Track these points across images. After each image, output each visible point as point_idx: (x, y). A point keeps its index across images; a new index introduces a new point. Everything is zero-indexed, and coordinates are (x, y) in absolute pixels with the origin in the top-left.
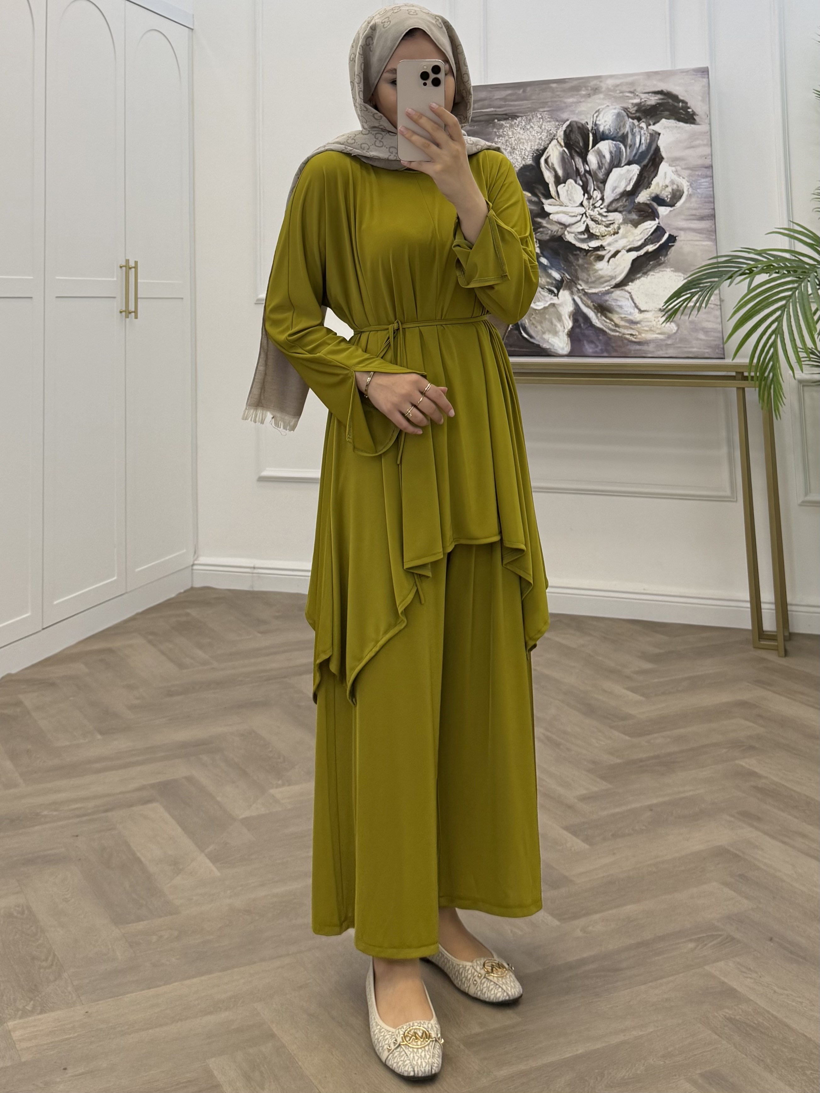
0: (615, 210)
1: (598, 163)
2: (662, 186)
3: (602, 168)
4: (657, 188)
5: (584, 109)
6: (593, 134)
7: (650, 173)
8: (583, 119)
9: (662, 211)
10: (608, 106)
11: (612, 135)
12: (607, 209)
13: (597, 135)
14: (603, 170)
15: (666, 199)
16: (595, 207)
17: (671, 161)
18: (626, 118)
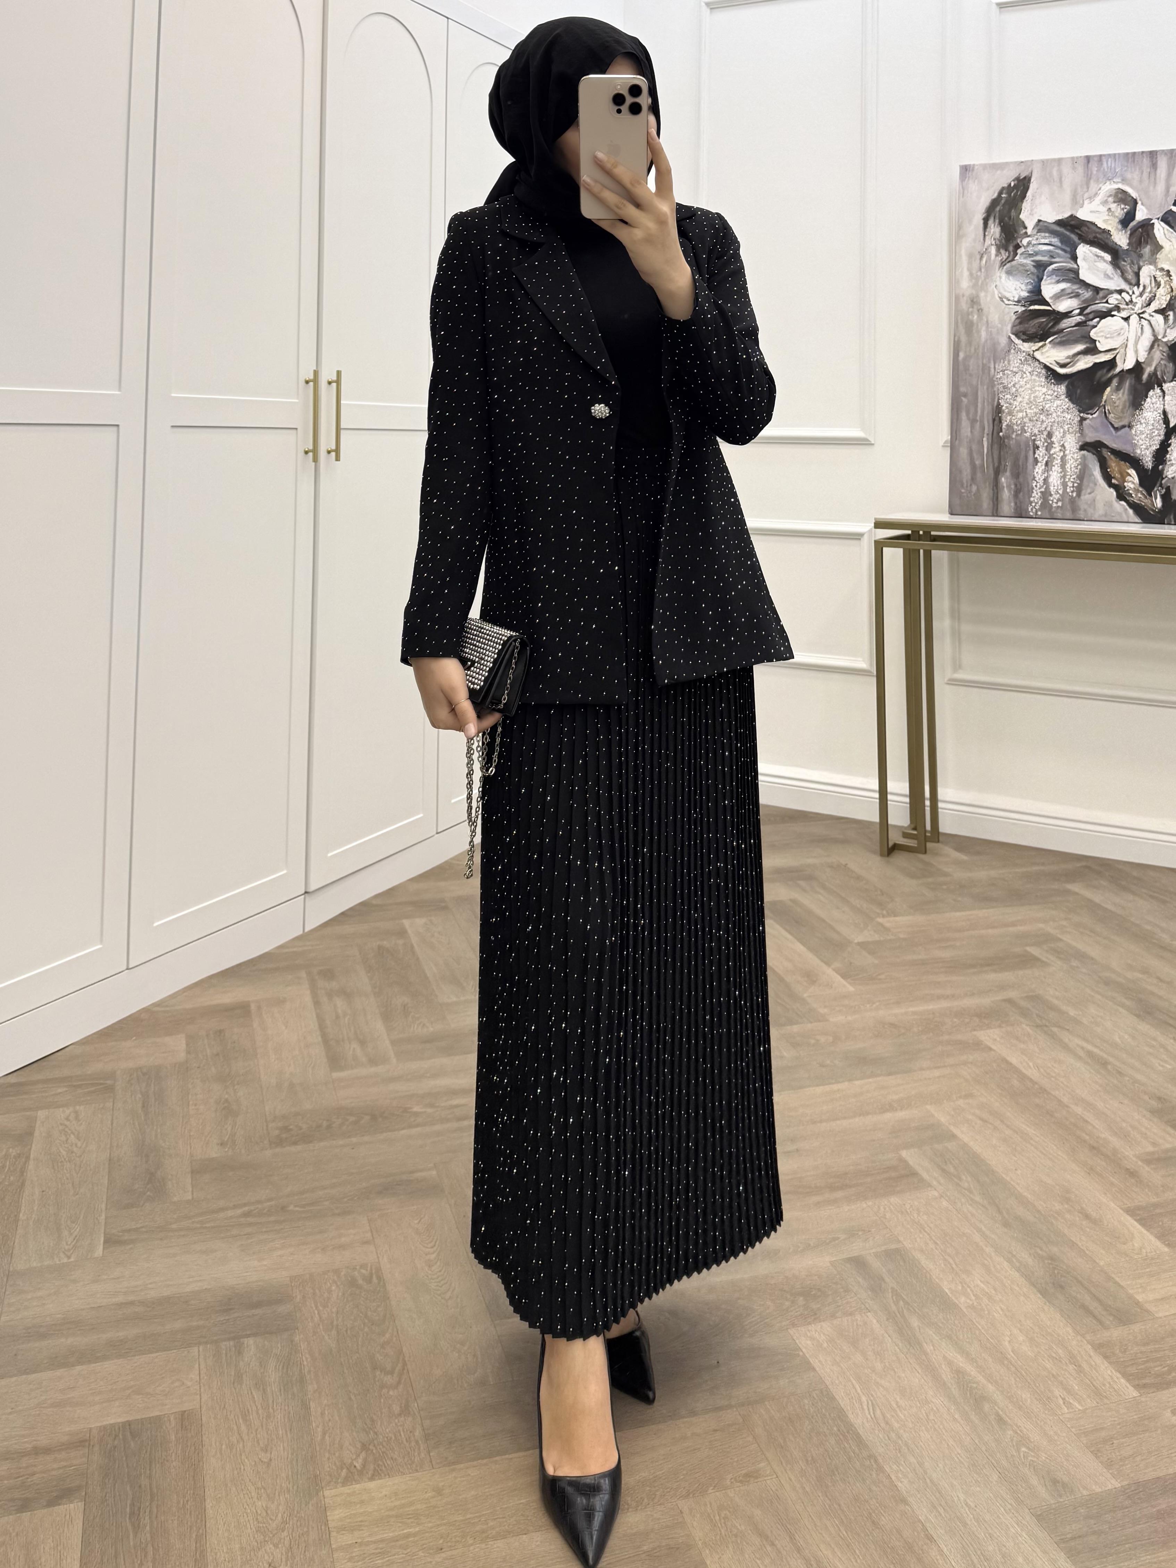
0: (1137, 275)
1: (1071, 298)
2: (1108, 215)
3: (1077, 292)
4: (1110, 222)
5: (997, 316)
6: (1030, 305)
7: (1090, 231)
8: (1011, 317)
9: (1141, 214)
10: (996, 286)
11: (1034, 280)
12: (1134, 285)
13: (1033, 299)
14: (1080, 291)
15: (1125, 210)
16: (1131, 301)
17: (1076, 203)
18: (1014, 263)
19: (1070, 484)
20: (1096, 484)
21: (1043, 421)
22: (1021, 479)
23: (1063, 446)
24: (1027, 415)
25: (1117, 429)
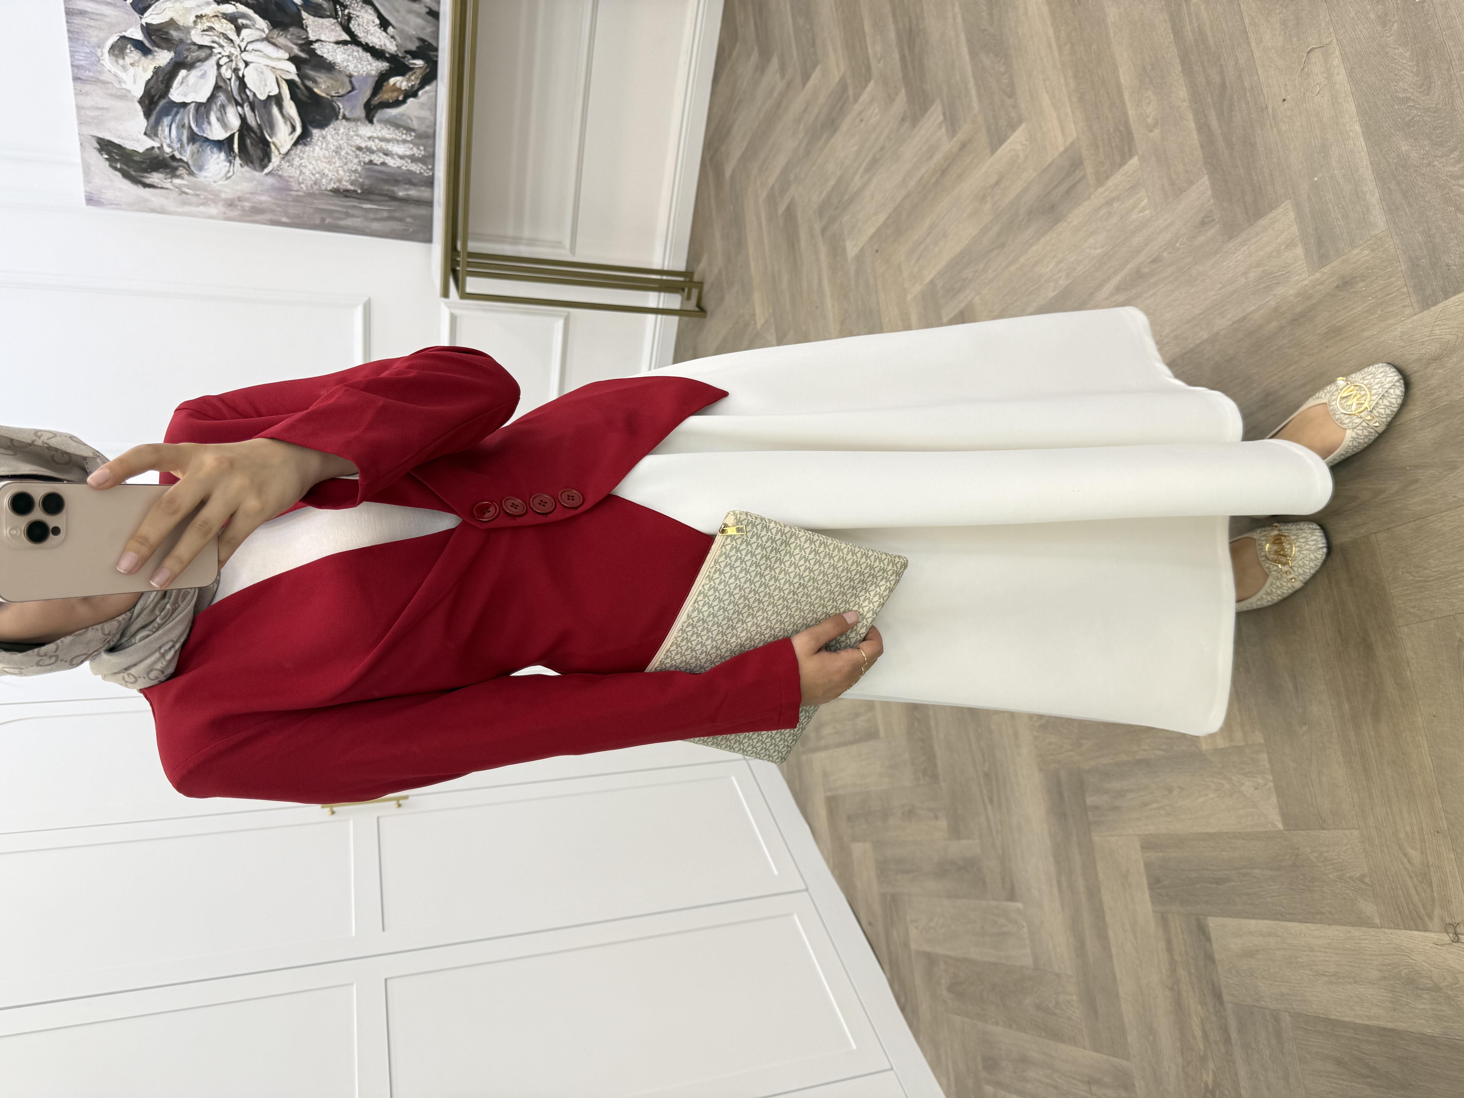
0: (201, 47)
1: (225, 113)
2: (138, 66)
3: (220, 106)
4: (145, 65)
5: (245, 184)
6: (234, 152)
7: (155, 87)
8: (246, 171)
9: (137, 34)
10: (215, 182)
11: (208, 146)
12: (212, 51)
13: (227, 149)
14: (219, 103)
15: (132, 49)
16: (228, 57)
17: (126, 96)
18: (190, 163)
19: (404, 137)
20: (403, 115)
21: (347, 153)
22: (400, 178)
23: (369, 138)
24: (341, 167)
25: (353, 89)
